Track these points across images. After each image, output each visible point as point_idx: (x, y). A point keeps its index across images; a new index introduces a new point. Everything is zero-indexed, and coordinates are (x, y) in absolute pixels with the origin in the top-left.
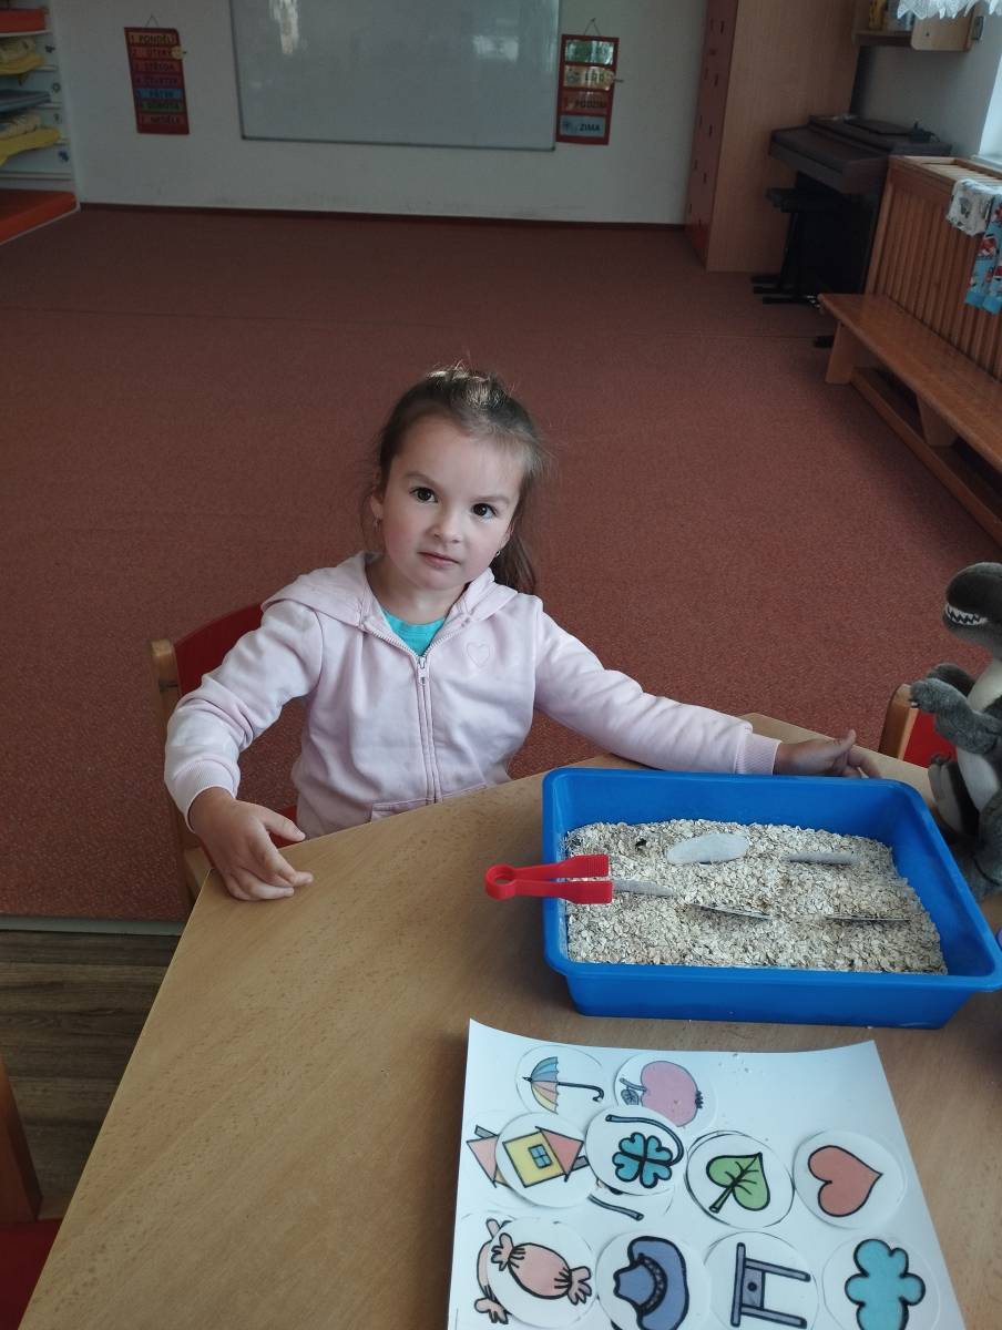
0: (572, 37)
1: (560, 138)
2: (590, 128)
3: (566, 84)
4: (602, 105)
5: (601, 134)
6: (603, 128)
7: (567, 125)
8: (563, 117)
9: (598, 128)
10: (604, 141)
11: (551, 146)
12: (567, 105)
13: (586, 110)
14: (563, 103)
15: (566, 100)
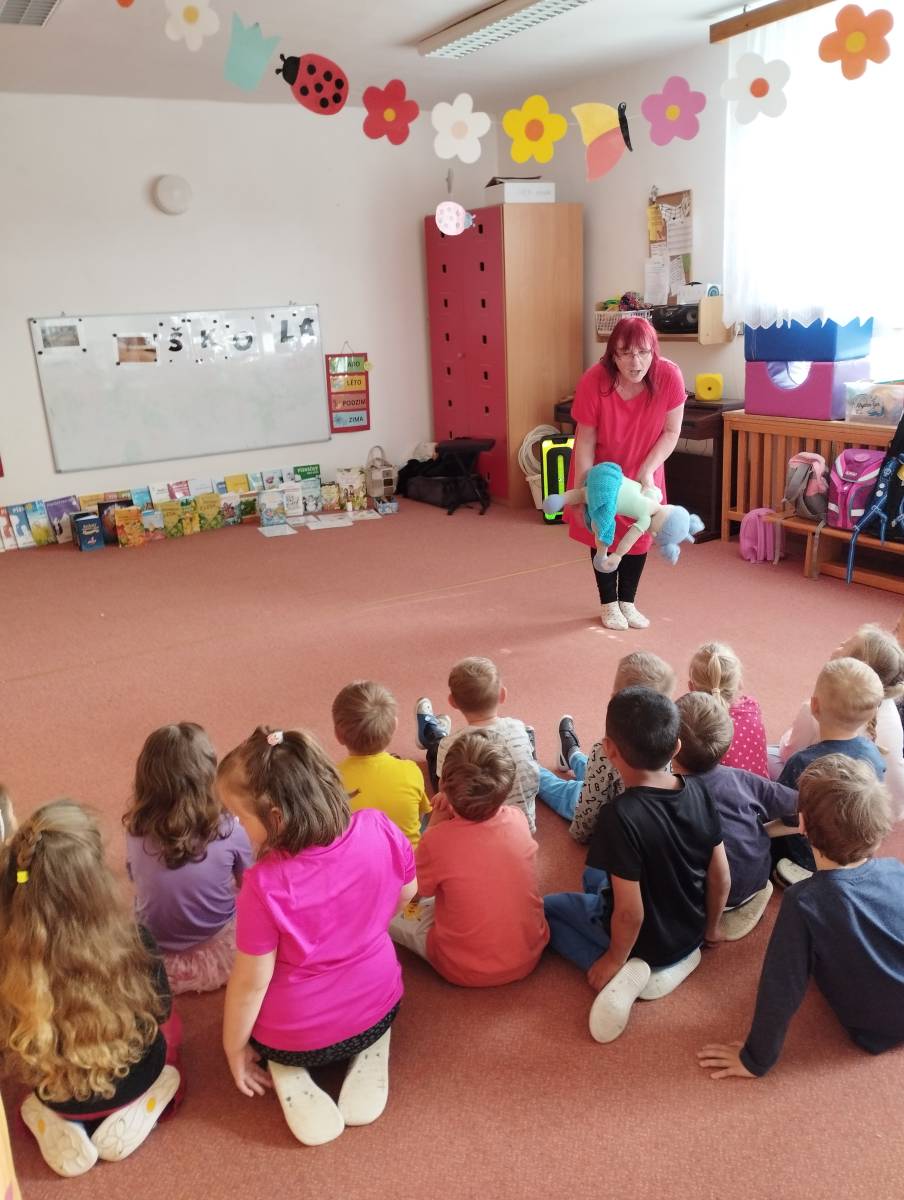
0: (335, 356)
1: (334, 430)
2: (357, 419)
4: (363, 402)
5: (364, 423)
6: (365, 418)
7: (338, 420)
8: (334, 414)
9: (361, 419)
10: (367, 427)
11: (327, 437)
12: (336, 405)
13: (352, 407)
14: (333, 404)
15: (335, 401)
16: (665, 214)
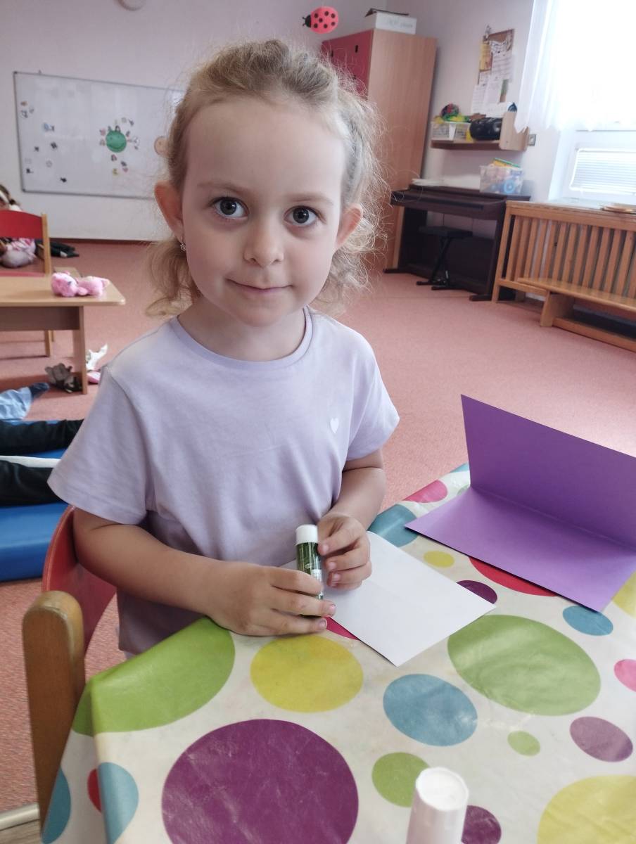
16: (493, 49)
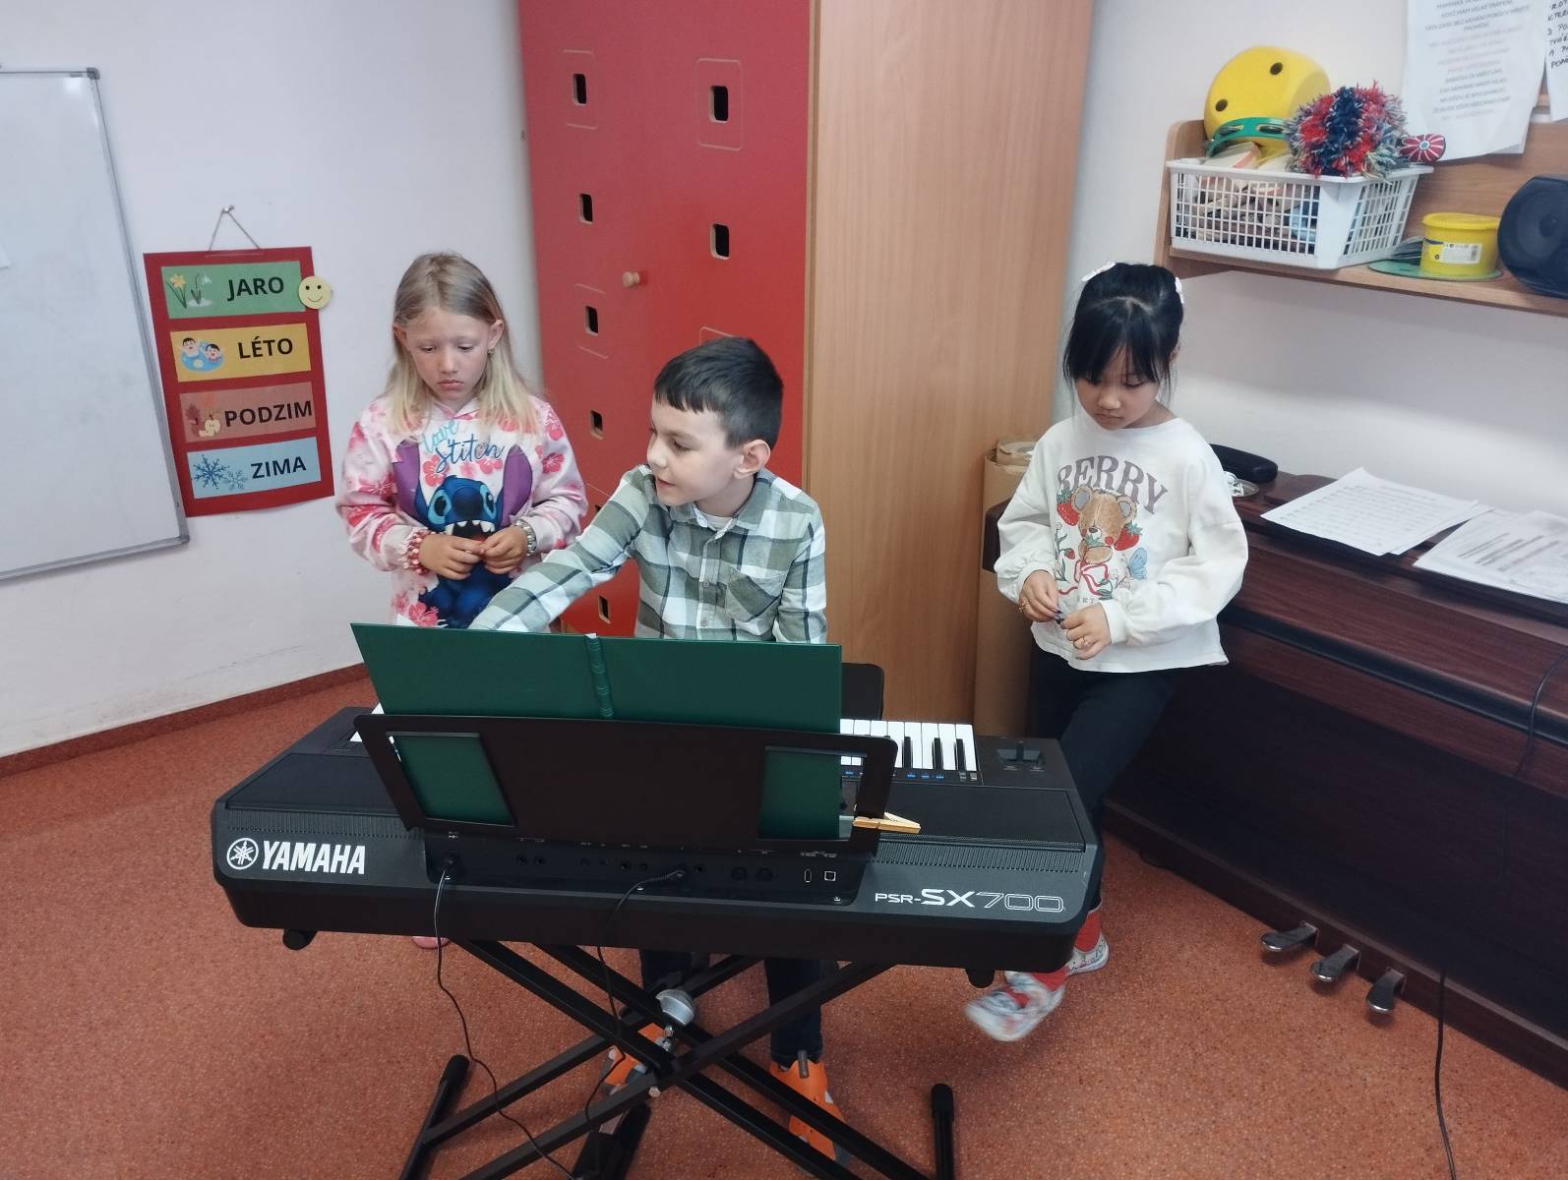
0: (180, 261)
1: (196, 508)
2: (278, 468)
3: (184, 375)
4: (299, 410)
5: (312, 474)
6: (312, 461)
7: (210, 473)
8: (194, 458)
9: (300, 464)
10: (322, 489)
11: (175, 533)
12: (199, 424)
13: (257, 428)
14: (188, 423)
15: (194, 414)
